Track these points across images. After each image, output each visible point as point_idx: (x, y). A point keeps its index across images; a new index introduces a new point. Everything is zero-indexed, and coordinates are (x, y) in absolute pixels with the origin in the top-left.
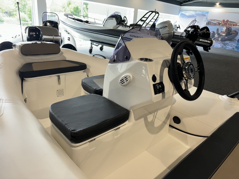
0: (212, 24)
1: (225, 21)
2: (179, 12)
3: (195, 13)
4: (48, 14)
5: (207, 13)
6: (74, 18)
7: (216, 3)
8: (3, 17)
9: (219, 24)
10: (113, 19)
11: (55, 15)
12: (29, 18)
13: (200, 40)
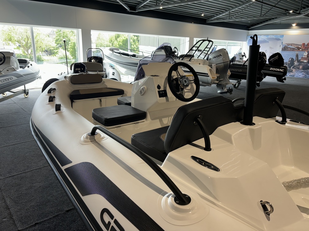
0: (289, 49)
1: (305, 44)
2: (247, 37)
3: (266, 38)
4: (93, 50)
5: (282, 36)
6: (119, 52)
7: (293, 24)
8: (43, 57)
9: (299, 49)
10: (161, 51)
11: (100, 51)
12: (72, 56)
13: (271, 69)
